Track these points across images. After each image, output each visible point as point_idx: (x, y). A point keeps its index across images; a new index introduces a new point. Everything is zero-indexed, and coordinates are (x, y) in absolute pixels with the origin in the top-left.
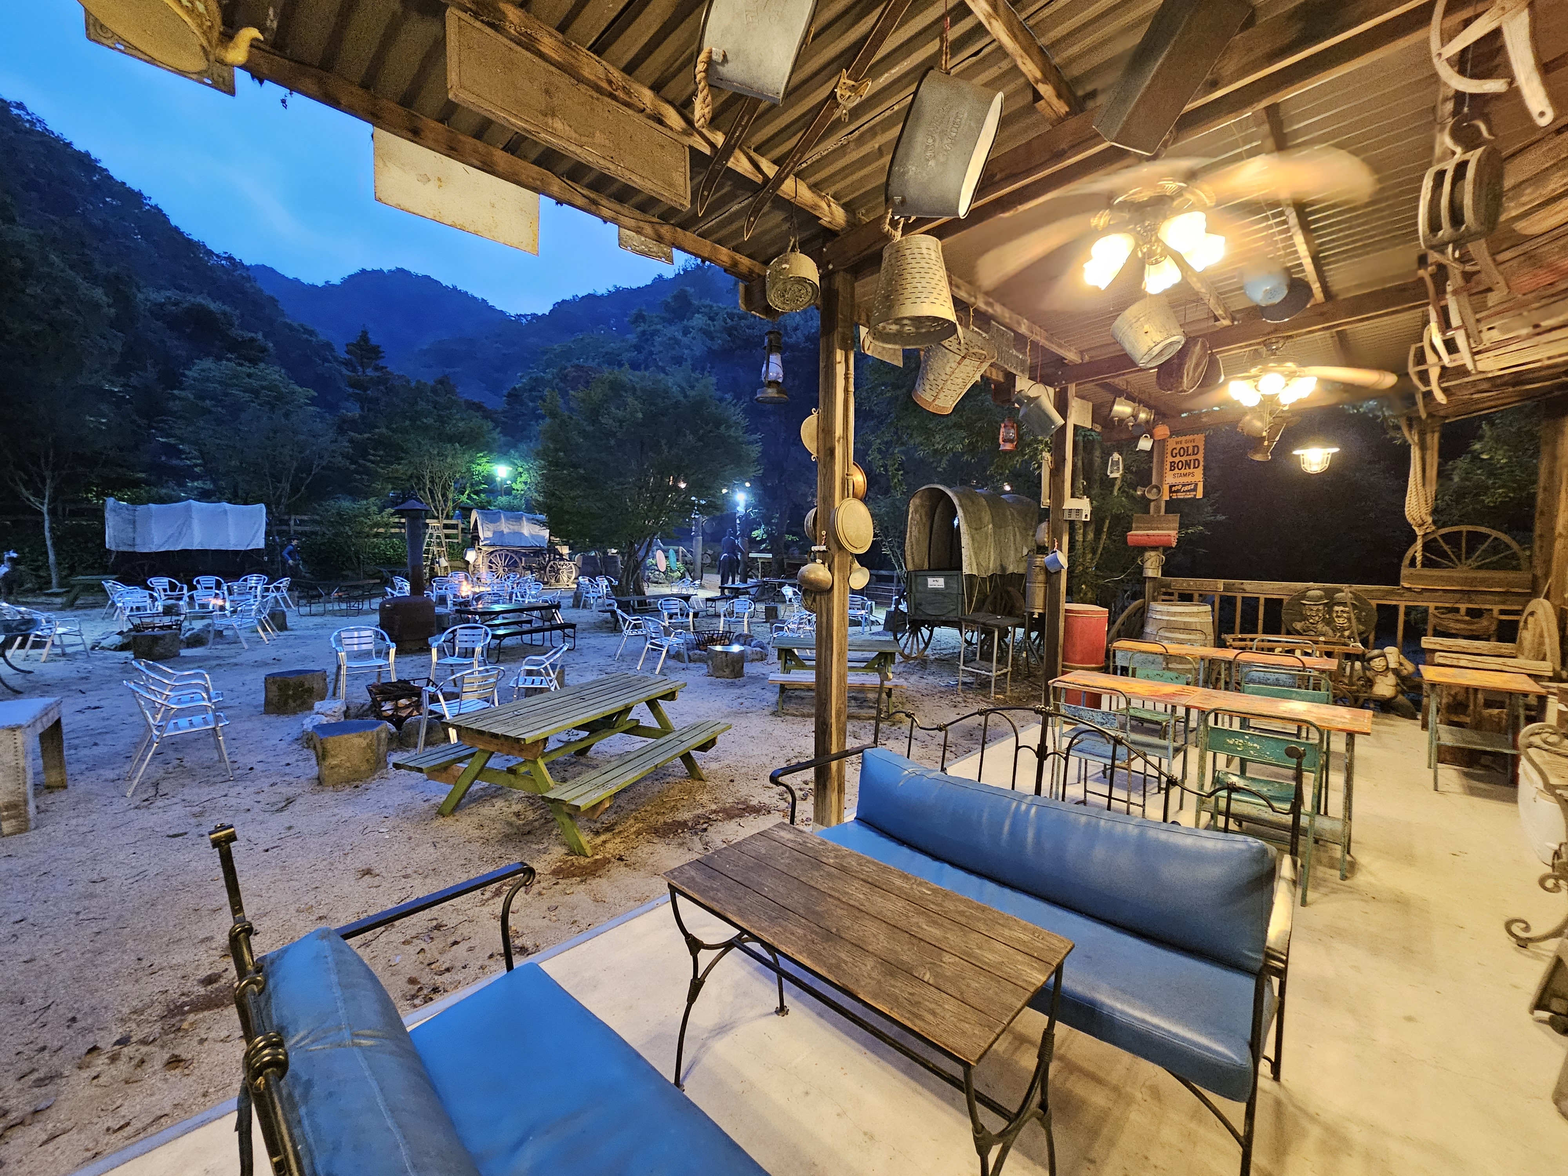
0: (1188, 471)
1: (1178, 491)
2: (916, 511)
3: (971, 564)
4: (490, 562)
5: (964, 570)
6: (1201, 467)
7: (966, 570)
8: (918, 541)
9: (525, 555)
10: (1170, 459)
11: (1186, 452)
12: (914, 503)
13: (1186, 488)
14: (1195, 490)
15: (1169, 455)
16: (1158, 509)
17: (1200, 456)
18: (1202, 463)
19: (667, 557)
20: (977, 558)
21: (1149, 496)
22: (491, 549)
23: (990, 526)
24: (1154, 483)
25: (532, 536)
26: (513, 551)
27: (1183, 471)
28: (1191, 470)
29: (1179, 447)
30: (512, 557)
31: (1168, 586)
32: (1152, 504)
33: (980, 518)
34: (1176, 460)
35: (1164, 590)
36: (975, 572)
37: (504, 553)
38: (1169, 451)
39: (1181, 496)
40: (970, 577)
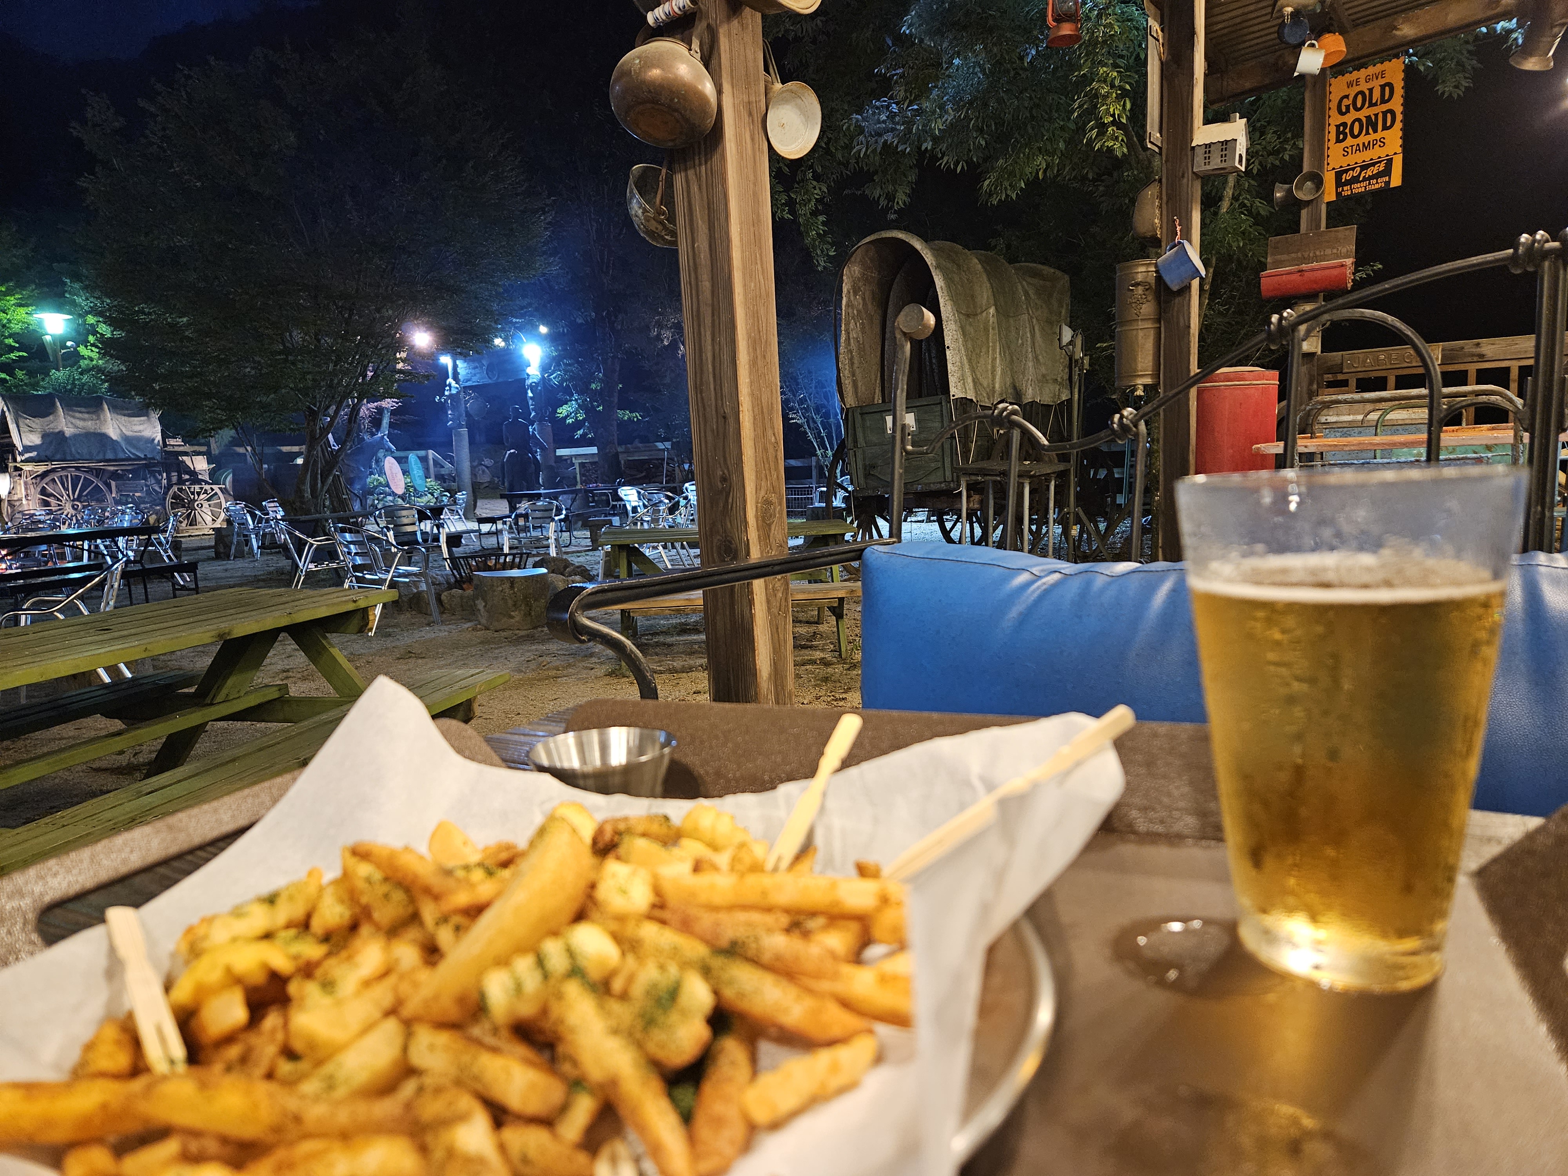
0: (1372, 136)
1: (1355, 180)
2: (855, 290)
3: (962, 379)
4: (43, 492)
5: (953, 390)
6: (1398, 125)
7: (956, 391)
8: (861, 349)
9: (114, 475)
10: (1335, 119)
11: (1367, 98)
12: (851, 273)
13: (1369, 172)
14: (1387, 172)
15: (1334, 112)
16: (1315, 222)
17: (1397, 104)
18: (1399, 117)
19: (405, 472)
20: (973, 370)
21: (1301, 195)
22: (42, 468)
23: (992, 310)
24: (1306, 168)
25: (128, 439)
26: (90, 470)
27: (1363, 139)
28: (1380, 134)
29: (1352, 92)
30: (87, 483)
31: (1338, 368)
32: (1304, 213)
33: (972, 296)
34: (1348, 119)
35: (1329, 377)
36: (971, 395)
37: (70, 473)
38: (1334, 105)
39: (1359, 188)
40: (964, 403)
